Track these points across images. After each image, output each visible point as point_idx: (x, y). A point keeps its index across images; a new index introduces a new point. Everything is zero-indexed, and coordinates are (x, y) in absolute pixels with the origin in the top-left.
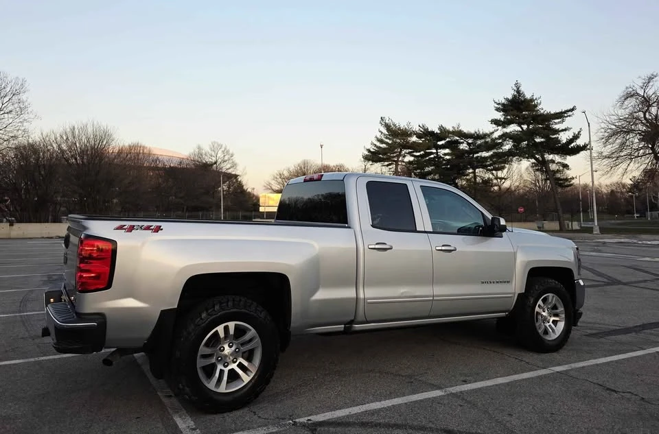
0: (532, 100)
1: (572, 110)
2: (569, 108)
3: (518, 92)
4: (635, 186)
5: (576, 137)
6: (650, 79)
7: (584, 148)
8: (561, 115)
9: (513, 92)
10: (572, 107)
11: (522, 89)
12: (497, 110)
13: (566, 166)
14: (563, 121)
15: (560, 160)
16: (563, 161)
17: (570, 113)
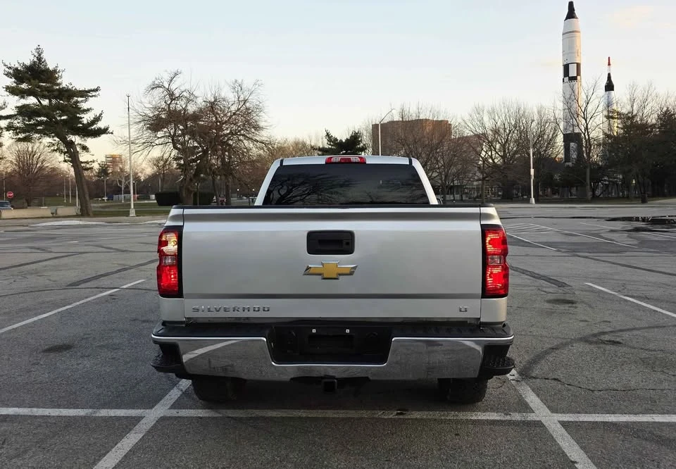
0: (55, 71)
1: (96, 90)
2: (93, 88)
3: (39, 59)
4: (102, 172)
5: (97, 119)
6: (176, 74)
7: (104, 131)
8: (84, 94)
9: (32, 58)
10: (96, 88)
11: (44, 56)
12: (8, 75)
13: (85, 148)
14: (86, 101)
15: (80, 142)
16: (82, 143)
17: (94, 93)
